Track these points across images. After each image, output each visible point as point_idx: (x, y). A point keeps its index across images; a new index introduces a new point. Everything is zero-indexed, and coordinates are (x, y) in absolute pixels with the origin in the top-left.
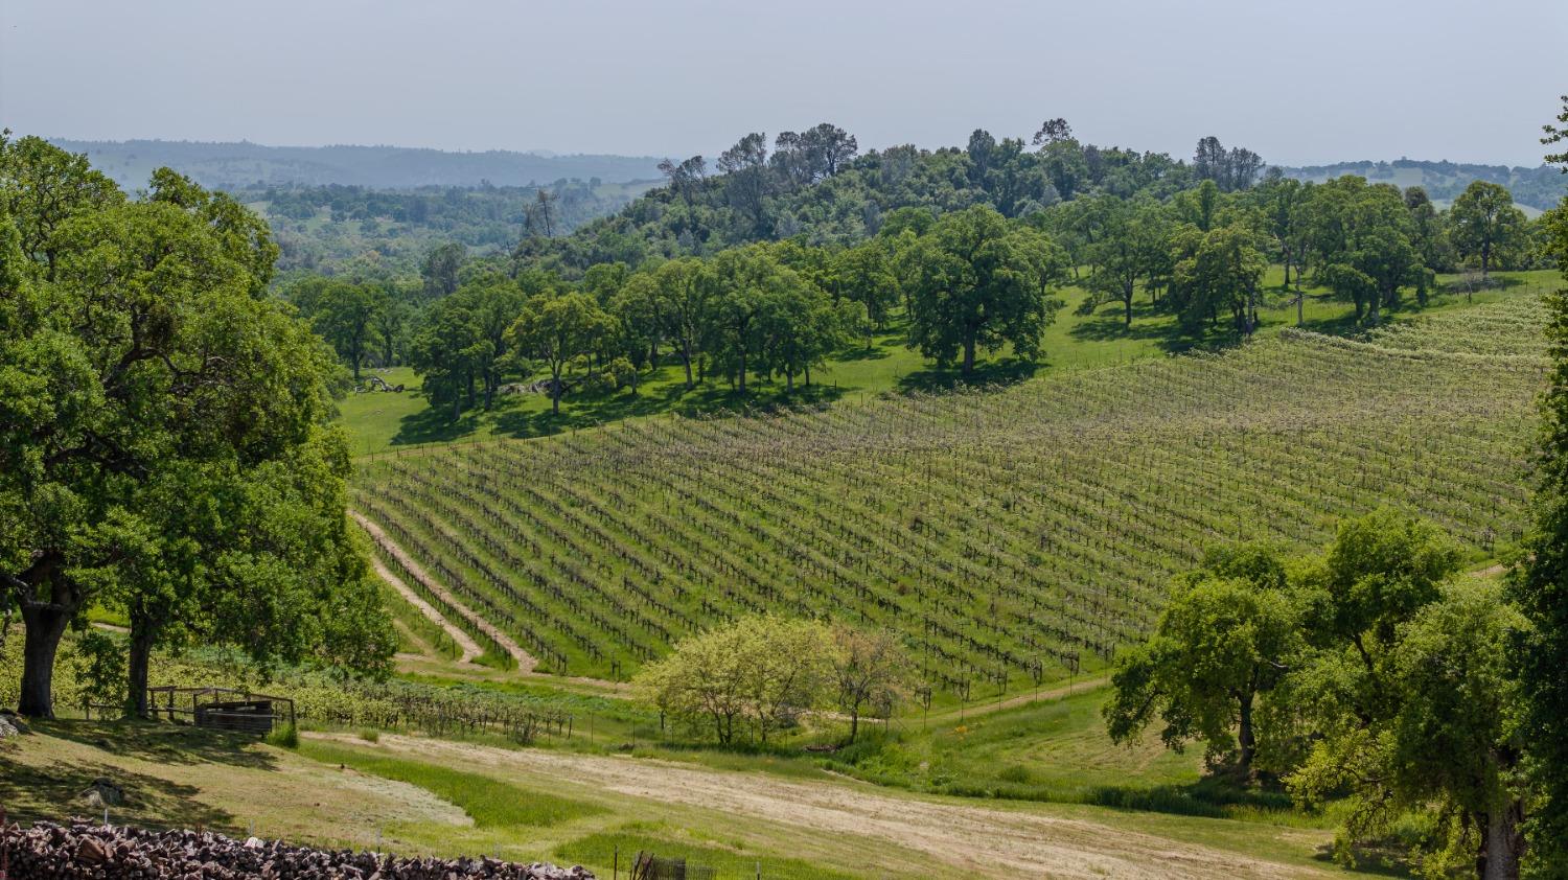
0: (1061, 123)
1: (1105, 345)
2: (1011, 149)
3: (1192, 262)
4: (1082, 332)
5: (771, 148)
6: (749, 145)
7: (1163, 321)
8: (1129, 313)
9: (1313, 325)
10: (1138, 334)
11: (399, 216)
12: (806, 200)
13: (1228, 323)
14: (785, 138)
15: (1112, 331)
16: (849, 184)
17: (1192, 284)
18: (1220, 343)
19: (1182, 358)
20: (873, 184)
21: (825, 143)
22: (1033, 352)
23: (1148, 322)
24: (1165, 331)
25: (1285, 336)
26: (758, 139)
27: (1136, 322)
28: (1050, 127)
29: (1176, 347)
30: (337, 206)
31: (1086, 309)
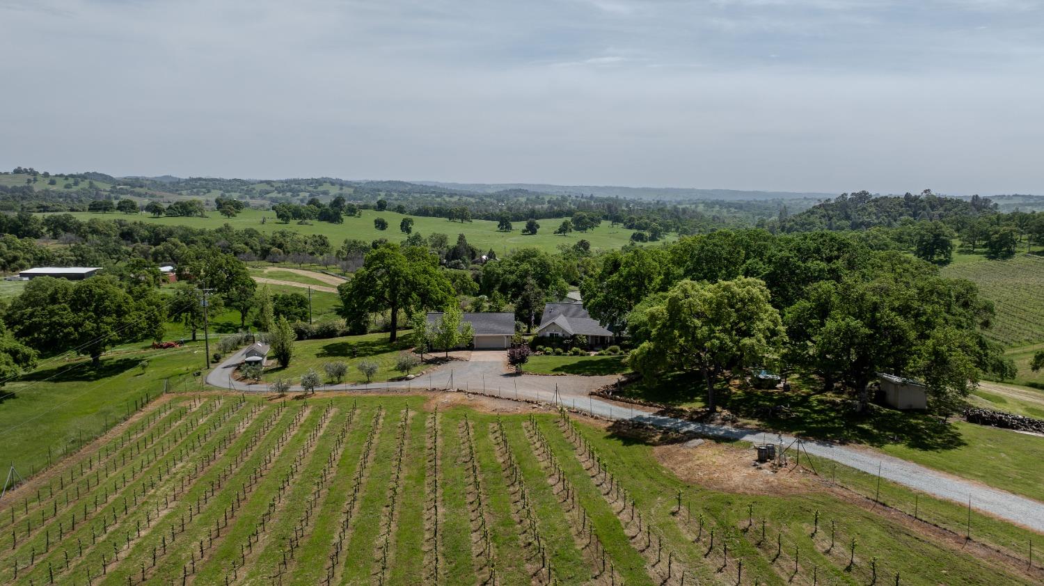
0: (929, 190)
1: (967, 256)
2: (916, 198)
3: (997, 236)
4: (960, 252)
5: (849, 197)
6: (844, 195)
7: (984, 250)
8: (974, 248)
9: (1033, 253)
10: (977, 253)
11: (736, 208)
12: (859, 210)
13: (1005, 251)
14: (853, 194)
15: (969, 252)
16: (871, 206)
17: (997, 242)
18: (1004, 257)
19: (994, 261)
20: (877, 206)
21: (863, 196)
22: (949, 258)
23: (979, 250)
24: (985, 253)
25: (1026, 256)
26: (846, 194)
27: (975, 250)
28: (925, 191)
29: (990, 258)
30: (720, 206)
31: (961, 246)
